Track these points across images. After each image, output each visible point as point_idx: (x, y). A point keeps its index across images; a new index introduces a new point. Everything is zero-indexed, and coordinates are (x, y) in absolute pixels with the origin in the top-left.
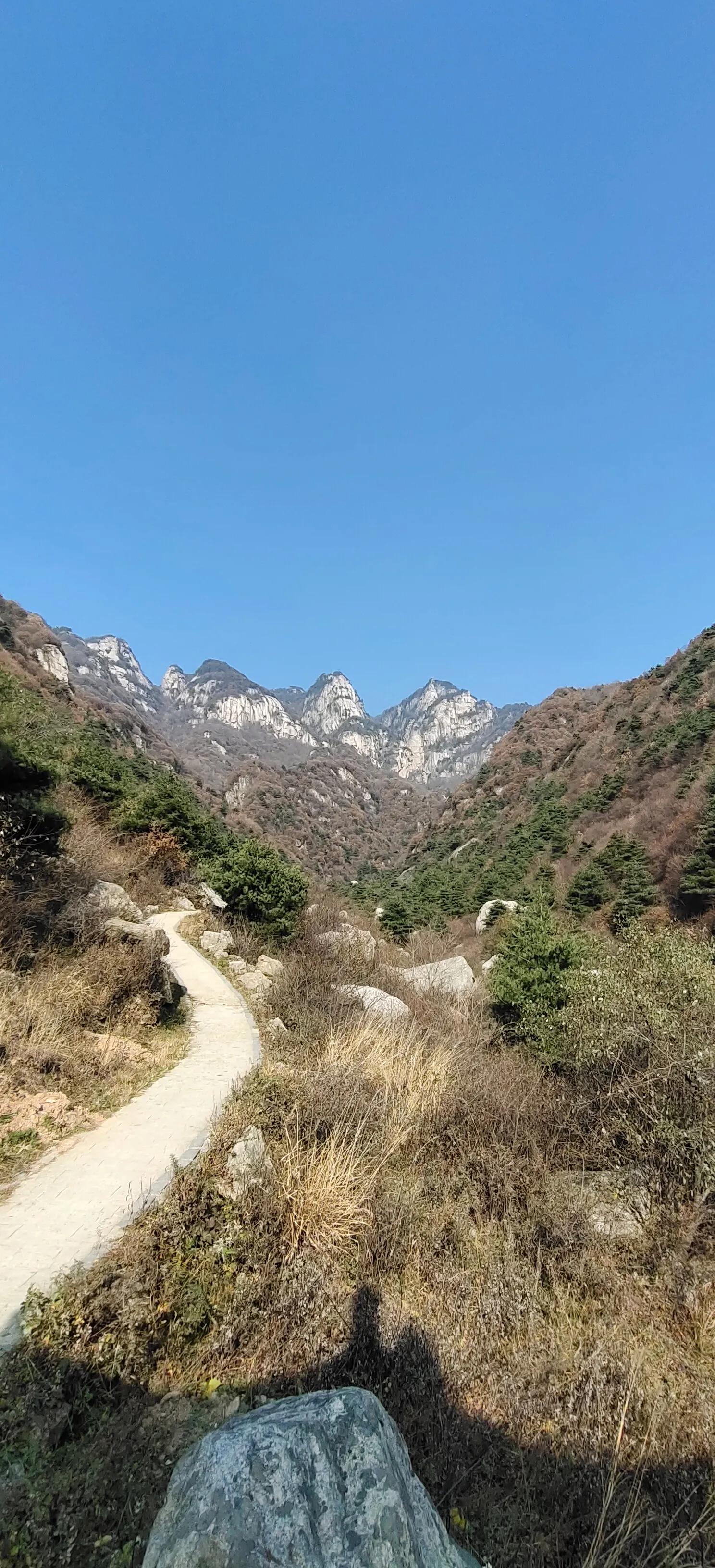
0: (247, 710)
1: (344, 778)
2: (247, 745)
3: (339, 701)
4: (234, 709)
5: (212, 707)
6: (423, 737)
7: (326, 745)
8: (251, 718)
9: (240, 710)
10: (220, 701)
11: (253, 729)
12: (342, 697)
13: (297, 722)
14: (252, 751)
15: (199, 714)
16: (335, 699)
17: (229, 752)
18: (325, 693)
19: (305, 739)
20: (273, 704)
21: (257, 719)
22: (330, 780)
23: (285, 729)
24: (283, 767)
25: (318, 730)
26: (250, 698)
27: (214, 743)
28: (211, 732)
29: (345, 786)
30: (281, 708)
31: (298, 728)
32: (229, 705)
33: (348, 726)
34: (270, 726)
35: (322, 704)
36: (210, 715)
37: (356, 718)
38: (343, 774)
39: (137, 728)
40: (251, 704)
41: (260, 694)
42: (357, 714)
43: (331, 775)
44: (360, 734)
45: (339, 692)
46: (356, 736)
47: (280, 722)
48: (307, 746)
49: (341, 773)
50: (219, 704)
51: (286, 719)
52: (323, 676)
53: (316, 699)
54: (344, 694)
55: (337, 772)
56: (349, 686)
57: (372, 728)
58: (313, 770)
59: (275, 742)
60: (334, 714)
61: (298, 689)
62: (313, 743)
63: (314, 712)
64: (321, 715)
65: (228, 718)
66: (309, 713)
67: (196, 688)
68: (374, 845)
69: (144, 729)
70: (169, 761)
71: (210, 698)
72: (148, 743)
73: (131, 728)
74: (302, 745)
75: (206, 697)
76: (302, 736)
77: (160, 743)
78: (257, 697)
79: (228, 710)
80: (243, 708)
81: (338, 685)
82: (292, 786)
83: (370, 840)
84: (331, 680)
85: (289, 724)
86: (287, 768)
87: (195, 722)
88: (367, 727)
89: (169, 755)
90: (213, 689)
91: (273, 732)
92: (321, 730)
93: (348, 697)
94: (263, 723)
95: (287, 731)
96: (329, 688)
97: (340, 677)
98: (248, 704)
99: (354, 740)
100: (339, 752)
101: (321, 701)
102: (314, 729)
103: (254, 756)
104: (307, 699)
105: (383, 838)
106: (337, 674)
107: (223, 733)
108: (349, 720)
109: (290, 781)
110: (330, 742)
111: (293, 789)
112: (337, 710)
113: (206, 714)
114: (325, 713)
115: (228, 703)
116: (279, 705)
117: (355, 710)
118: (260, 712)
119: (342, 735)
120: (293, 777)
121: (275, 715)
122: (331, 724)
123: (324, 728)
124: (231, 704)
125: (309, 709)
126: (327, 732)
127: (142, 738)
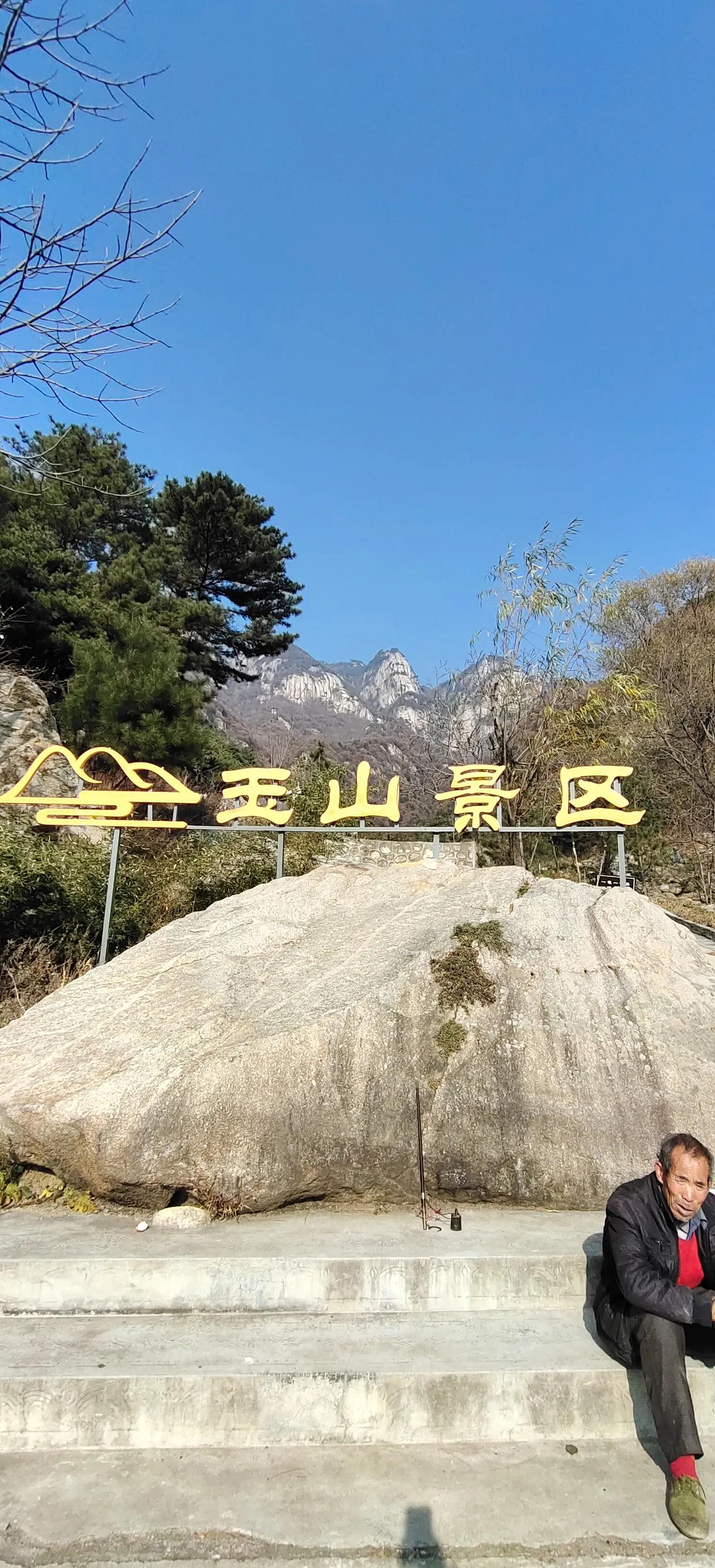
0: (309, 687)
1: (393, 753)
2: (309, 720)
3: (395, 677)
4: (298, 686)
5: (277, 684)
6: (475, 711)
7: (380, 721)
8: (313, 695)
9: (303, 687)
10: (285, 679)
11: (315, 706)
12: (398, 673)
13: (355, 698)
14: (314, 726)
15: (266, 690)
16: (392, 675)
17: (294, 727)
18: (382, 669)
19: (362, 714)
20: (333, 681)
21: (319, 695)
22: (380, 756)
23: (345, 705)
24: (340, 744)
25: (376, 704)
26: (312, 676)
27: (280, 719)
28: (277, 709)
29: (393, 760)
30: (340, 685)
31: (357, 703)
32: (293, 683)
33: (403, 701)
34: (331, 702)
35: (379, 680)
36: (277, 692)
37: (410, 694)
38: (392, 750)
39: (219, 713)
40: (313, 681)
41: (321, 670)
42: (412, 689)
43: (382, 751)
44: (414, 708)
45: (395, 669)
46: (410, 710)
47: (340, 698)
48: (365, 721)
49: (389, 748)
50: (284, 681)
51: (345, 695)
52: (380, 652)
53: (374, 675)
54: (400, 671)
55: (386, 748)
56: (405, 663)
57: (425, 703)
58: (365, 746)
59: (334, 717)
60: (390, 688)
61: (359, 663)
62: (370, 717)
63: (372, 687)
64: (378, 690)
65: (292, 694)
66: (367, 687)
67: (263, 665)
68: (416, 812)
69: (224, 713)
70: (245, 740)
71: (276, 676)
72: (228, 724)
73: (214, 712)
74: (361, 720)
75: (273, 675)
76: (359, 711)
77: (237, 724)
78: (318, 674)
79: (293, 687)
80: (306, 685)
81: (394, 662)
82: (347, 760)
83: (413, 808)
84: (388, 657)
85: (348, 699)
86: (343, 745)
87: (262, 698)
88: (419, 702)
89: (244, 735)
90: (279, 667)
91: (333, 707)
92: (379, 705)
93: (403, 673)
94: (324, 699)
95: (346, 706)
96: (386, 664)
97: (397, 654)
98: (310, 682)
99: (408, 714)
100: (392, 728)
101: (378, 676)
102: (371, 704)
103: (315, 730)
104: (366, 674)
105: (424, 805)
106: (394, 651)
107: (289, 710)
108: (404, 695)
109: (346, 756)
110: (383, 719)
111: (348, 763)
112: (393, 686)
113: (272, 690)
114: (382, 688)
115: (292, 681)
116: (339, 682)
117: (410, 685)
118: (321, 688)
119: (397, 710)
120: (348, 753)
121: (335, 691)
122: (388, 699)
123: (381, 702)
124: (295, 682)
125: (368, 684)
126: (384, 707)
127: (224, 721)
